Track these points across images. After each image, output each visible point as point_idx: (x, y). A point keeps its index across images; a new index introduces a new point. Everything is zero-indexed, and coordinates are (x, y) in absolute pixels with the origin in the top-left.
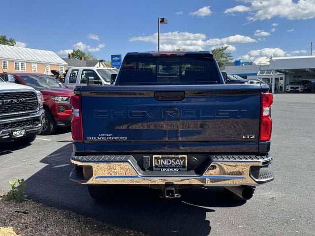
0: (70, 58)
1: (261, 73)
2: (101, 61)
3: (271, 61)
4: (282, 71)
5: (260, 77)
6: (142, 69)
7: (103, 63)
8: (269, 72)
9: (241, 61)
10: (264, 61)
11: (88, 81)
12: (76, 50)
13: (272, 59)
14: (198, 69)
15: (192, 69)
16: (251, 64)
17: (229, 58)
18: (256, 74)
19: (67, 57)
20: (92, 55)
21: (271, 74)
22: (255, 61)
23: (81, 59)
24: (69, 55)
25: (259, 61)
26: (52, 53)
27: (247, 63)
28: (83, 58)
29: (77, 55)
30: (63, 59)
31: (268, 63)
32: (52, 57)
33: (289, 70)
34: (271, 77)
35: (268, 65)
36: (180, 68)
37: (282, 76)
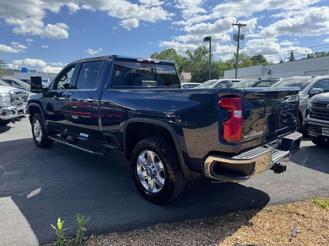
27: (32, 71)
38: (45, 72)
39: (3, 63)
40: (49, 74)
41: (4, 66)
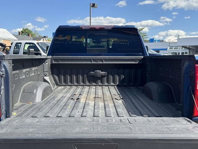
0: (19, 35)
1: (170, 48)
2: (45, 37)
3: (179, 39)
4: (187, 47)
5: (170, 51)
6: (75, 42)
7: (46, 39)
8: (176, 47)
9: (154, 39)
10: (173, 39)
11: (29, 52)
12: (25, 29)
13: (180, 37)
14: (122, 42)
15: (118, 42)
16: (162, 41)
17: (145, 37)
18: (166, 49)
19: (18, 34)
20: (37, 33)
21: (178, 49)
22: (165, 39)
23: (29, 36)
24: (19, 32)
25: (168, 39)
26: (5, 30)
27: (159, 40)
28: (30, 35)
29: (26, 33)
30: (14, 35)
31: (176, 41)
32: (5, 34)
33: (192, 46)
34: (179, 51)
35: (176, 43)
36: (108, 41)
37: (186, 51)
38: (167, 41)
39: (146, 36)
40: (170, 43)
41: (146, 38)
